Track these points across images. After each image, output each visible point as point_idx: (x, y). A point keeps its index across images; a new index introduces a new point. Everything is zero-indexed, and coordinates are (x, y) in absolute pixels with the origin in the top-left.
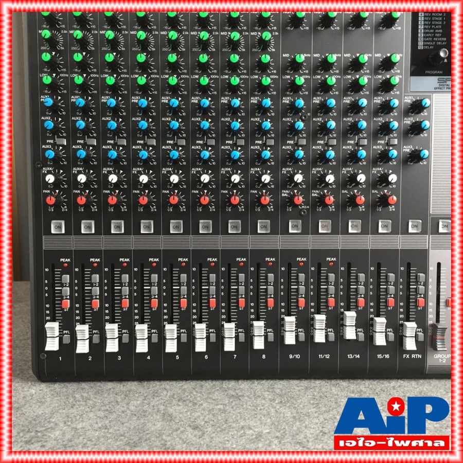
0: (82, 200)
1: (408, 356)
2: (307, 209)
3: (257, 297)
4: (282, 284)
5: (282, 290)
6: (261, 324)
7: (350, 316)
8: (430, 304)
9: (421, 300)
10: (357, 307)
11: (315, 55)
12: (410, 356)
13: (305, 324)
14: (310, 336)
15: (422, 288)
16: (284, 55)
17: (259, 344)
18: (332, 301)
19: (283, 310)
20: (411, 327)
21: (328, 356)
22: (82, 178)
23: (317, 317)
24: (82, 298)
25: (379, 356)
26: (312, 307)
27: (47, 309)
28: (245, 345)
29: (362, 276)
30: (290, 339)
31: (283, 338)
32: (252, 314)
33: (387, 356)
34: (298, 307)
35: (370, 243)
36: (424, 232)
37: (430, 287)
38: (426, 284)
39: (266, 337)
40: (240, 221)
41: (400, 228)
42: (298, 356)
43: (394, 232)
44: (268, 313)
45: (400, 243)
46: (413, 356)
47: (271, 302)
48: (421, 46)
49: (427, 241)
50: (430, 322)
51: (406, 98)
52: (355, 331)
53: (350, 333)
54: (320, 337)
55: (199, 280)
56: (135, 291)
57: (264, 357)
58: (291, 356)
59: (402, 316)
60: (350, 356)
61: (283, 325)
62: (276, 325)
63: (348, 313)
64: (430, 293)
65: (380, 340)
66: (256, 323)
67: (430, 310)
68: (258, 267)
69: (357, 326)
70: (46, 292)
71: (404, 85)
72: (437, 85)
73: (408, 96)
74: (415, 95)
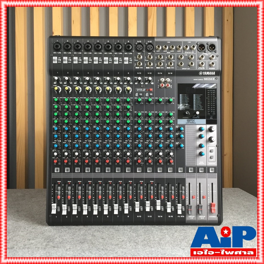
0: (66, 161)
1: (179, 216)
2: (143, 164)
3: (126, 195)
4: (134, 190)
5: (134, 192)
6: (127, 204)
7: (158, 202)
8: (187, 198)
9: (183, 196)
10: (161, 198)
11: (145, 112)
12: (180, 216)
13: (143, 204)
14: (144, 209)
15: (183, 192)
16: (135, 112)
17: (126, 212)
18: (152, 196)
19: (135, 200)
20: (179, 206)
21: (151, 216)
22: (66, 154)
23: (147, 202)
24: (64, 195)
25: (169, 216)
26: (145, 199)
27: (52, 199)
28: (121, 212)
29: (162, 187)
30: (137, 210)
31: (135, 210)
32: (124, 201)
33: (172, 216)
34: (140, 198)
35: (165, 176)
36: (184, 172)
37: (187, 191)
38: (185, 191)
39: (129, 209)
40: (120, 168)
41: (175, 171)
42: (140, 216)
43: (174, 172)
44: (130, 200)
45: (175, 176)
46: (181, 216)
47: (131, 196)
48: (181, 109)
49: (185, 175)
50: (187, 204)
52: (160, 207)
53: (158, 208)
54: (148, 209)
55: (105, 189)
56: (83, 193)
57: (128, 216)
58: (138, 216)
59: (177, 202)
60: (159, 216)
61: (135, 205)
62: (132, 205)
63: (157, 201)
64: (187, 194)
65: (169, 210)
66: (125, 204)
67: (187, 200)
68: (126, 184)
69: (161, 205)
70: (52, 193)
71: (175, 122)
72: (187, 122)
73: (177, 125)
74: (179, 125)
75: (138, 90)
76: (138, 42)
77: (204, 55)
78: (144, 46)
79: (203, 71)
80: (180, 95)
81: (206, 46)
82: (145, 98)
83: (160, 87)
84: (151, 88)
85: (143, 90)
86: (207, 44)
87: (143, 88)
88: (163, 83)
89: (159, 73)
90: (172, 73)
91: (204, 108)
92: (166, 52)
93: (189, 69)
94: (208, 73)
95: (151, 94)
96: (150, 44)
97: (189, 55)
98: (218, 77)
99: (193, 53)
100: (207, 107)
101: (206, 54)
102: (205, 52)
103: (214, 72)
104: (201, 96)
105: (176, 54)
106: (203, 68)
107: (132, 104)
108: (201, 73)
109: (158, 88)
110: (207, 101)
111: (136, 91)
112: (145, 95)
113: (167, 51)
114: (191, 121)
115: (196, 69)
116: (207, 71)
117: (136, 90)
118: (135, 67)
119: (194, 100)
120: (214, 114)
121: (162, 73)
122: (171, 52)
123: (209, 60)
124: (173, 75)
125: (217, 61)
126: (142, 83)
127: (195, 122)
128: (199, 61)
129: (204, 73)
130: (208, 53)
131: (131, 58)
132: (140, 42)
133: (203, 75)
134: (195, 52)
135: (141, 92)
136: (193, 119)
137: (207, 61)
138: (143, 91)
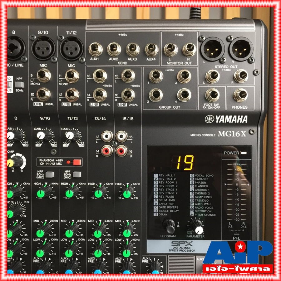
11: (62, 221)
16: (34, 221)
48: (156, 213)
51: (143, 258)
71: (141, 248)
72: (171, 248)
73: (145, 257)
74: (152, 256)
75: (43, 161)
76: (40, 33)
77: (218, 69)
78: (57, 44)
79: (215, 113)
80: (155, 175)
81: (225, 45)
82: (63, 184)
83: (101, 155)
84: (78, 156)
85: (55, 162)
86: (227, 40)
87: (56, 157)
88: (110, 144)
89: (97, 119)
90: (131, 119)
91: (216, 210)
92: (116, 63)
93: (176, 108)
94: (228, 119)
95: (78, 174)
96: (72, 38)
97: (177, 70)
98: (255, 129)
99: (188, 63)
100: (225, 207)
101: (225, 68)
102: (221, 63)
103: (246, 117)
104: (210, 178)
105: (143, 67)
106: (217, 107)
107: (26, 200)
108: (210, 119)
109: (97, 156)
110: (225, 192)
111: (39, 164)
112: (63, 176)
113: (120, 60)
114: (182, 246)
115: (198, 108)
116: (225, 114)
117: (39, 162)
118: (32, 103)
119: (192, 190)
120: (244, 226)
121: (105, 119)
122: (130, 63)
123: (233, 85)
124: (136, 123)
125: (253, 86)
126: (54, 145)
127: (193, 248)
128: (204, 85)
129: (217, 119)
130: (229, 64)
131: (21, 78)
132: (46, 33)
133: (214, 124)
134: (194, 63)
135: (51, 168)
136: (189, 241)
137: (226, 87)
138: (57, 164)
